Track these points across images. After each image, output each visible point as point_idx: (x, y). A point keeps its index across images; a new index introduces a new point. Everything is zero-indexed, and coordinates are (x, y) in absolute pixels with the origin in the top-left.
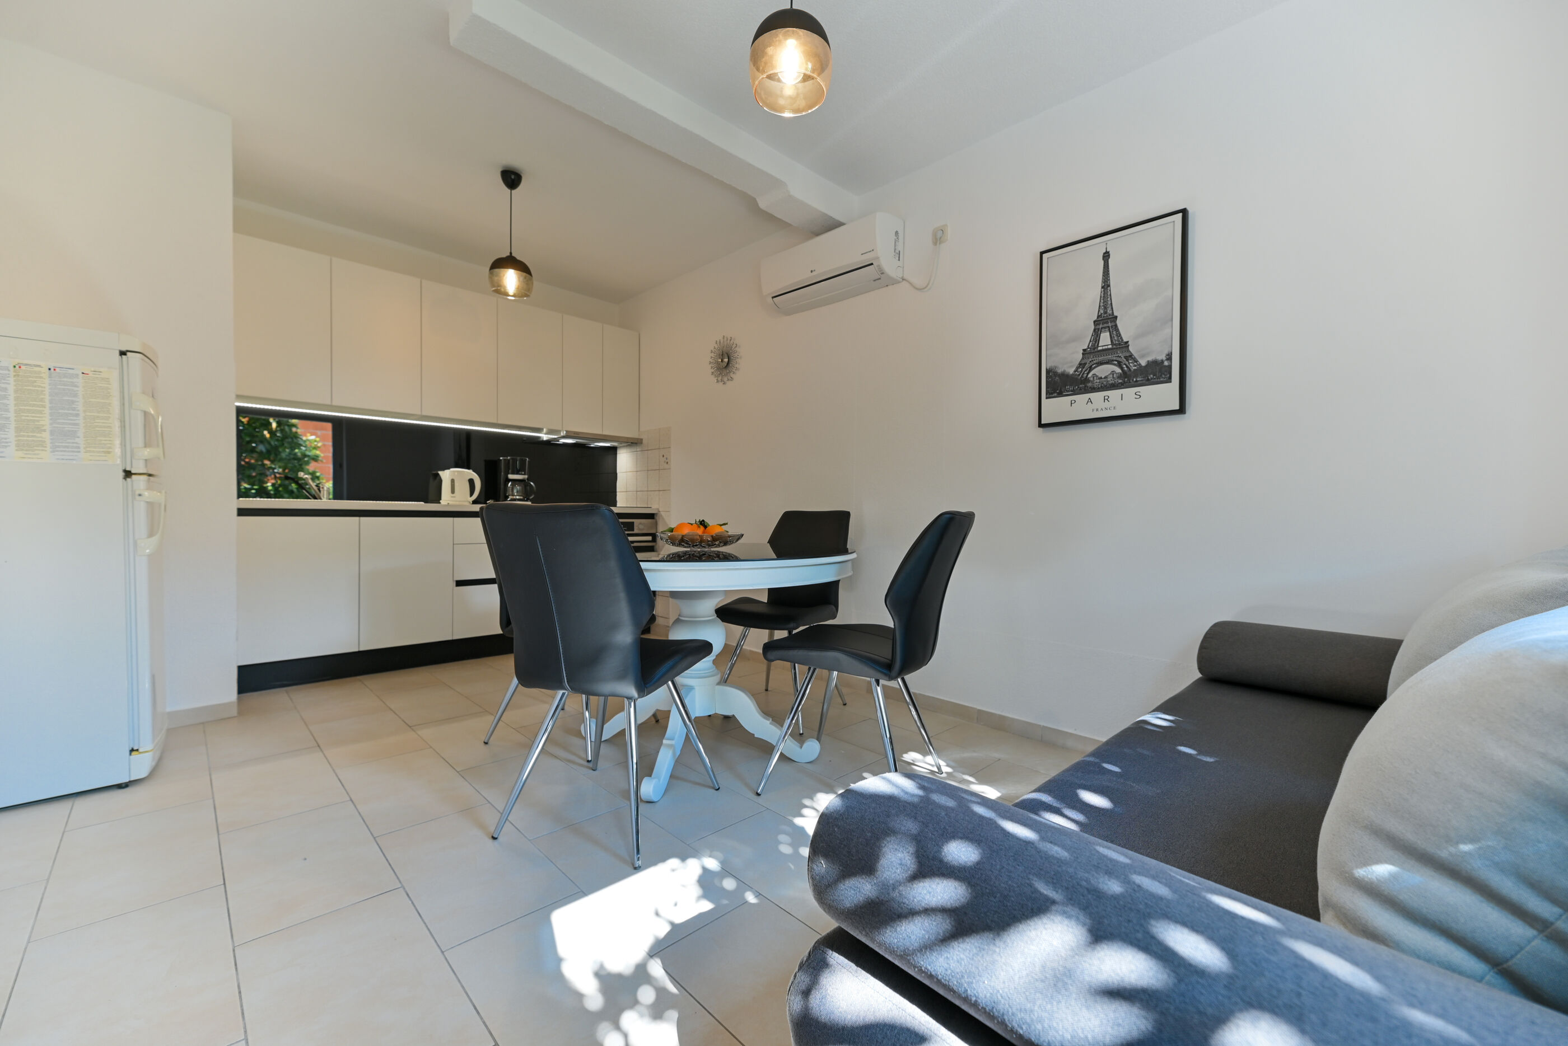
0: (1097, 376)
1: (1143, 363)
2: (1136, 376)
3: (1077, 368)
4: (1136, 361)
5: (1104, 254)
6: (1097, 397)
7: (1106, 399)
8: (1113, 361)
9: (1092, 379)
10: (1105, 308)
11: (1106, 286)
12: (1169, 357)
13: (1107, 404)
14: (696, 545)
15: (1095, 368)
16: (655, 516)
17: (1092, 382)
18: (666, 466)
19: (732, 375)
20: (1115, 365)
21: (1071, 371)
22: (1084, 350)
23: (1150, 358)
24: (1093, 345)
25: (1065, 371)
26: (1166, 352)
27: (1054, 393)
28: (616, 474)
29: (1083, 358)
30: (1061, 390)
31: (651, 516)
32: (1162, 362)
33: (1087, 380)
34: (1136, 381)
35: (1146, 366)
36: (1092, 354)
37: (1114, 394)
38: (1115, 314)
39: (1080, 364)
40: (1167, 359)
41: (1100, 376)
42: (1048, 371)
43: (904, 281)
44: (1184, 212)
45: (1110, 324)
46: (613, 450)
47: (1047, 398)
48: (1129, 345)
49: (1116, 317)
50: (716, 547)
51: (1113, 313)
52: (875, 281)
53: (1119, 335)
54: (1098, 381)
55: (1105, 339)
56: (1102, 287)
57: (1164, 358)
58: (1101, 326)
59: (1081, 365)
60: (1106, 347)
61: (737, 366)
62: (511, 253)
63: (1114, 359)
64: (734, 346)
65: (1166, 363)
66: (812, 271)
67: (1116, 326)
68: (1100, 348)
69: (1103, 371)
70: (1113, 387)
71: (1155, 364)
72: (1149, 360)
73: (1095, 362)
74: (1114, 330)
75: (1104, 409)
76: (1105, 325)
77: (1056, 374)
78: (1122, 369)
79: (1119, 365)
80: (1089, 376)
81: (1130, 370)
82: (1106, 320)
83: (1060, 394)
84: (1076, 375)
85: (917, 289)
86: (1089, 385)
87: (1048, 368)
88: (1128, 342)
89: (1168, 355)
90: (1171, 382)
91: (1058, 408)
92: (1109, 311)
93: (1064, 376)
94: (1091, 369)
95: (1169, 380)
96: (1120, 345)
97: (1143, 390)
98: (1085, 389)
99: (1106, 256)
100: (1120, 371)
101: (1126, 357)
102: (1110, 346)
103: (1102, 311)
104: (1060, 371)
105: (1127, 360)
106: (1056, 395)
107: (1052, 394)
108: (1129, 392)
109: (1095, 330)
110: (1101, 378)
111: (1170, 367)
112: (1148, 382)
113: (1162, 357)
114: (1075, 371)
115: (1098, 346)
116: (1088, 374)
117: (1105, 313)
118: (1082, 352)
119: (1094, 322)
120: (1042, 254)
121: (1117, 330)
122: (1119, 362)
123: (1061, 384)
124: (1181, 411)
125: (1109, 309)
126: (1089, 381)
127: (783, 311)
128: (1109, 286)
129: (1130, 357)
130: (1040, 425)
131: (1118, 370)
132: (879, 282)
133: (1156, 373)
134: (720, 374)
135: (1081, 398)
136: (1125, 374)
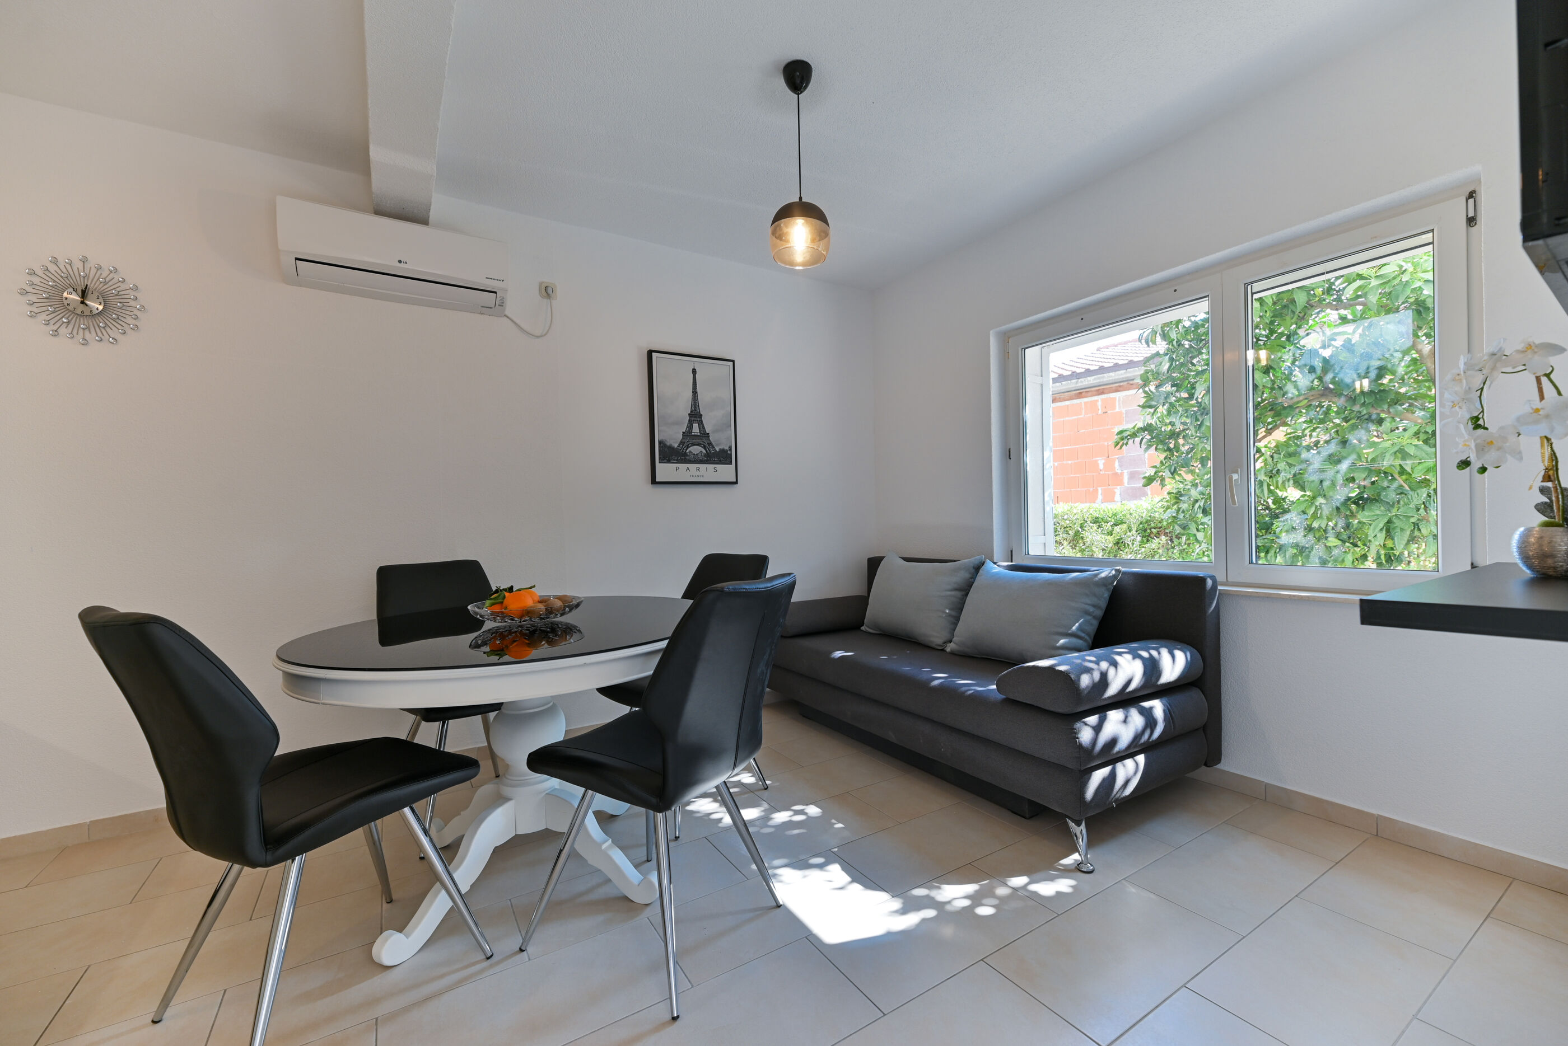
0: (691, 453)
1: (717, 449)
2: (714, 457)
3: (680, 444)
4: (714, 448)
5: (693, 369)
6: (693, 467)
7: (698, 469)
8: (701, 444)
9: (689, 454)
10: (695, 407)
11: (695, 392)
12: (730, 448)
13: (698, 473)
15: (690, 446)
17: (689, 456)
20: (702, 447)
21: (676, 445)
22: (683, 433)
23: (721, 447)
24: (689, 431)
25: (671, 445)
26: (729, 445)
27: (665, 459)
29: (683, 438)
30: (669, 459)
32: (727, 451)
33: (685, 454)
34: (714, 460)
35: (719, 452)
36: (688, 434)
37: (703, 467)
38: (701, 413)
39: (681, 442)
40: (729, 450)
41: (694, 453)
42: (660, 443)
43: (509, 318)
45: (698, 419)
47: (659, 463)
48: (709, 436)
49: (702, 415)
52: (481, 306)
53: (703, 427)
54: (692, 456)
55: (696, 428)
56: (693, 392)
58: (693, 419)
59: (682, 443)
60: (697, 434)
65: (729, 452)
67: (702, 421)
68: (693, 434)
69: (696, 450)
70: (701, 462)
71: (723, 451)
73: (690, 442)
74: (701, 424)
75: (697, 476)
76: (695, 419)
77: (665, 445)
78: (706, 450)
79: (705, 448)
80: (687, 451)
81: (711, 452)
82: (695, 416)
83: (669, 461)
84: (678, 449)
85: (527, 335)
87: (659, 440)
88: (709, 434)
90: (731, 465)
91: (666, 471)
92: (697, 410)
93: (671, 448)
94: (688, 447)
95: (730, 463)
96: (704, 435)
97: (719, 467)
98: (685, 461)
99: (694, 371)
101: (707, 443)
102: (699, 434)
103: (693, 408)
104: (668, 444)
105: (709, 446)
106: (665, 461)
107: (663, 460)
108: (711, 467)
109: (689, 420)
110: (694, 454)
111: (731, 454)
112: (720, 462)
113: (727, 448)
114: (678, 446)
115: (692, 432)
116: (686, 450)
117: (695, 410)
118: (681, 433)
119: (689, 414)
120: (650, 353)
121: (703, 424)
122: (704, 446)
123: (670, 454)
124: (736, 483)
125: (697, 408)
126: (687, 455)
127: (296, 279)
128: (697, 393)
129: (710, 444)
130: (654, 481)
131: (704, 451)
132: (485, 309)
133: (724, 457)
134: (69, 322)
135: (683, 466)
136: (708, 455)
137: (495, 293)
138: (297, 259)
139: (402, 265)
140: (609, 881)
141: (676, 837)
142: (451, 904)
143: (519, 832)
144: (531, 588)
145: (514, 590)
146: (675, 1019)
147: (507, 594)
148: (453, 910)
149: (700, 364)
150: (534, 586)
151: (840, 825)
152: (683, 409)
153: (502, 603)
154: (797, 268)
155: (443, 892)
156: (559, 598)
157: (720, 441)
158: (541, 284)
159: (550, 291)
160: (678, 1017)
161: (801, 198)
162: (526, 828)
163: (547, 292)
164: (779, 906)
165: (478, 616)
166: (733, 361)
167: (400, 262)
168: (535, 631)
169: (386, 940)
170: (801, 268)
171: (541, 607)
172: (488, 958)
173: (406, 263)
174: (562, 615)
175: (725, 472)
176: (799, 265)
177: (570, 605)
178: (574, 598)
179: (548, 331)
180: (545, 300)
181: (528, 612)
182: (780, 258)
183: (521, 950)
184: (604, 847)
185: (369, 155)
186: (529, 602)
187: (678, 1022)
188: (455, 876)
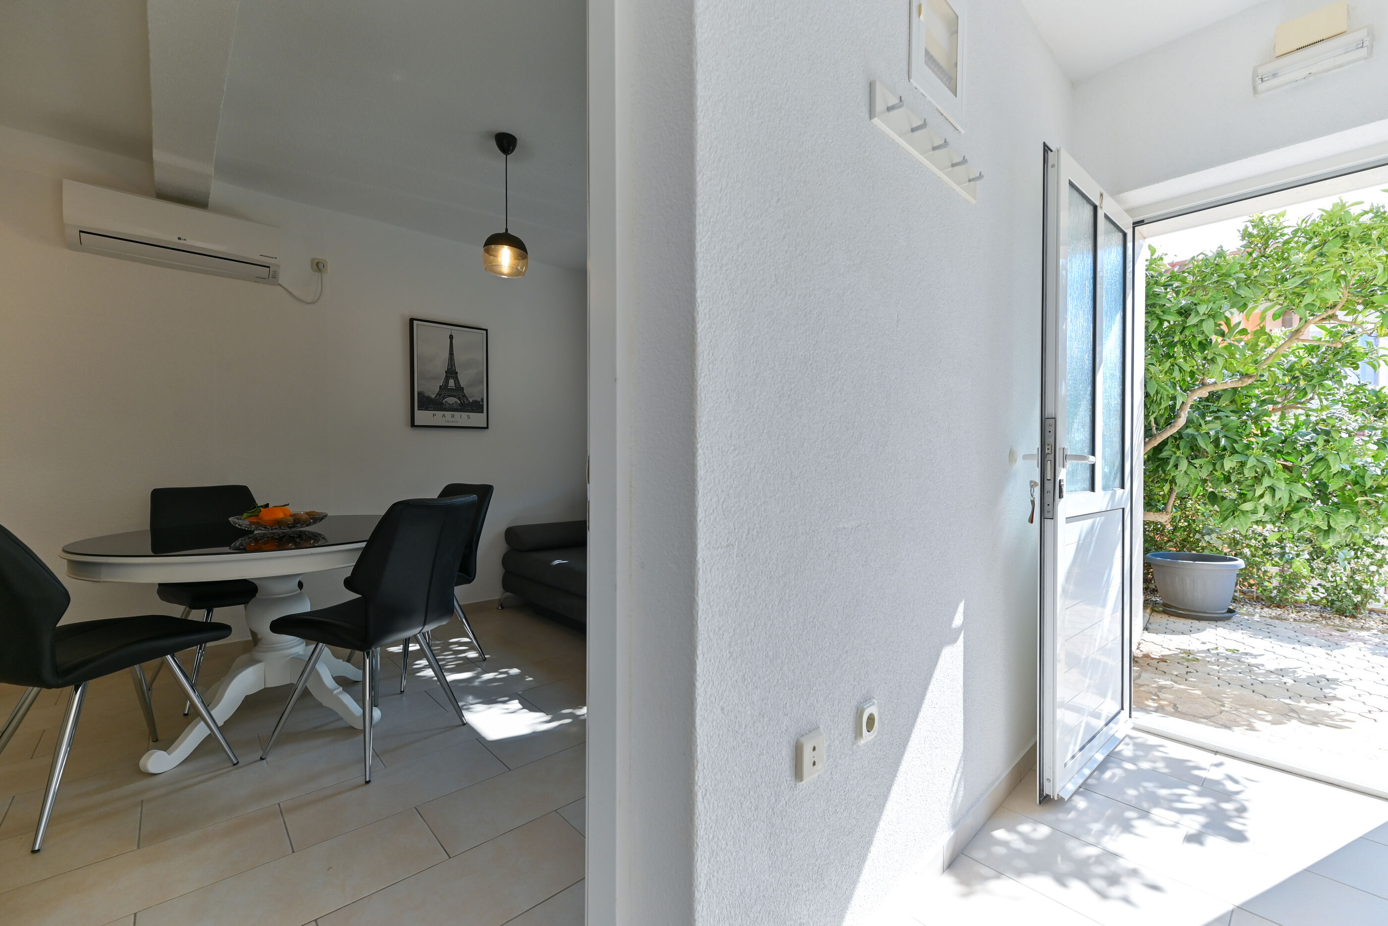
0: (447, 403)
1: (471, 401)
2: (467, 407)
3: (437, 395)
4: (468, 399)
5: (450, 335)
6: (448, 414)
7: (453, 416)
10: (451, 366)
11: (451, 354)
12: (482, 400)
13: (453, 419)
15: (446, 397)
20: (457, 398)
21: (433, 396)
24: (445, 385)
25: (429, 395)
26: (481, 397)
27: (423, 407)
29: (439, 391)
30: (427, 406)
32: (479, 402)
33: (442, 403)
34: (468, 409)
35: (472, 402)
36: (444, 387)
37: (457, 414)
38: (457, 371)
41: (449, 403)
42: (419, 394)
43: (281, 287)
45: (454, 376)
47: (418, 409)
48: (464, 389)
49: (457, 373)
51: (455, 370)
52: (255, 276)
54: (448, 405)
55: (451, 383)
56: (449, 354)
58: (449, 375)
59: (439, 394)
60: (452, 388)
63: (456, 395)
65: (481, 403)
67: (457, 377)
68: (449, 387)
69: (451, 400)
70: (456, 410)
71: (475, 402)
72: (473, 400)
73: (446, 394)
74: (456, 379)
75: (451, 422)
76: (451, 375)
77: (424, 396)
78: (460, 401)
79: (459, 399)
81: (464, 403)
82: (451, 372)
83: (427, 409)
84: (436, 399)
85: (299, 300)
86: (444, 407)
87: (418, 392)
90: (483, 413)
91: (422, 417)
93: (429, 398)
94: (444, 398)
96: (459, 389)
97: (472, 414)
98: (441, 409)
99: (451, 337)
101: (462, 395)
102: (454, 388)
103: (449, 367)
104: (426, 395)
106: (423, 409)
107: (421, 408)
108: (464, 415)
109: (446, 376)
111: (483, 405)
112: (473, 411)
113: (479, 399)
114: (435, 397)
116: (443, 400)
117: (452, 368)
118: (439, 387)
119: (446, 371)
120: (412, 320)
121: (458, 380)
122: (459, 397)
123: (427, 403)
124: (487, 428)
125: (453, 367)
126: (444, 405)
127: (79, 246)
128: (453, 354)
129: (464, 396)
130: (413, 425)
131: (459, 402)
132: (259, 279)
133: (477, 407)
135: (439, 414)
136: (462, 405)
137: (269, 267)
138: (81, 231)
139: (181, 241)
140: (342, 719)
141: (401, 692)
142: (209, 732)
143: (268, 686)
144: (285, 505)
145: (270, 506)
146: (367, 782)
147: (262, 509)
148: (211, 738)
149: (455, 331)
150: (288, 505)
151: (531, 679)
152: (440, 366)
153: (258, 516)
154: (504, 277)
155: (202, 723)
156: (307, 513)
157: (473, 394)
158: (313, 260)
159: (321, 266)
160: (369, 781)
161: (507, 230)
162: (274, 682)
163: (318, 266)
164: (464, 724)
165: (237, 525)
166: (486, 330)
167: (179, 239)
168: (285, 536)
169: (152, 755)
170: (506, 277)
171: (291, 519)
172: (235, 765)
173: (185, 240)
174: (307, 525)
175: (477, 419)
176: (505, 275)
177: (316, 518)
178: (321, 513)
179: (318, 300)
180: (317, 273)
181: (279, 523)
182: (492, 269)
183: (262, 759)
184: (335, 692)
185: (152, 157)
186: (280, 515)
187: (371, 784)
188: (212, 712)
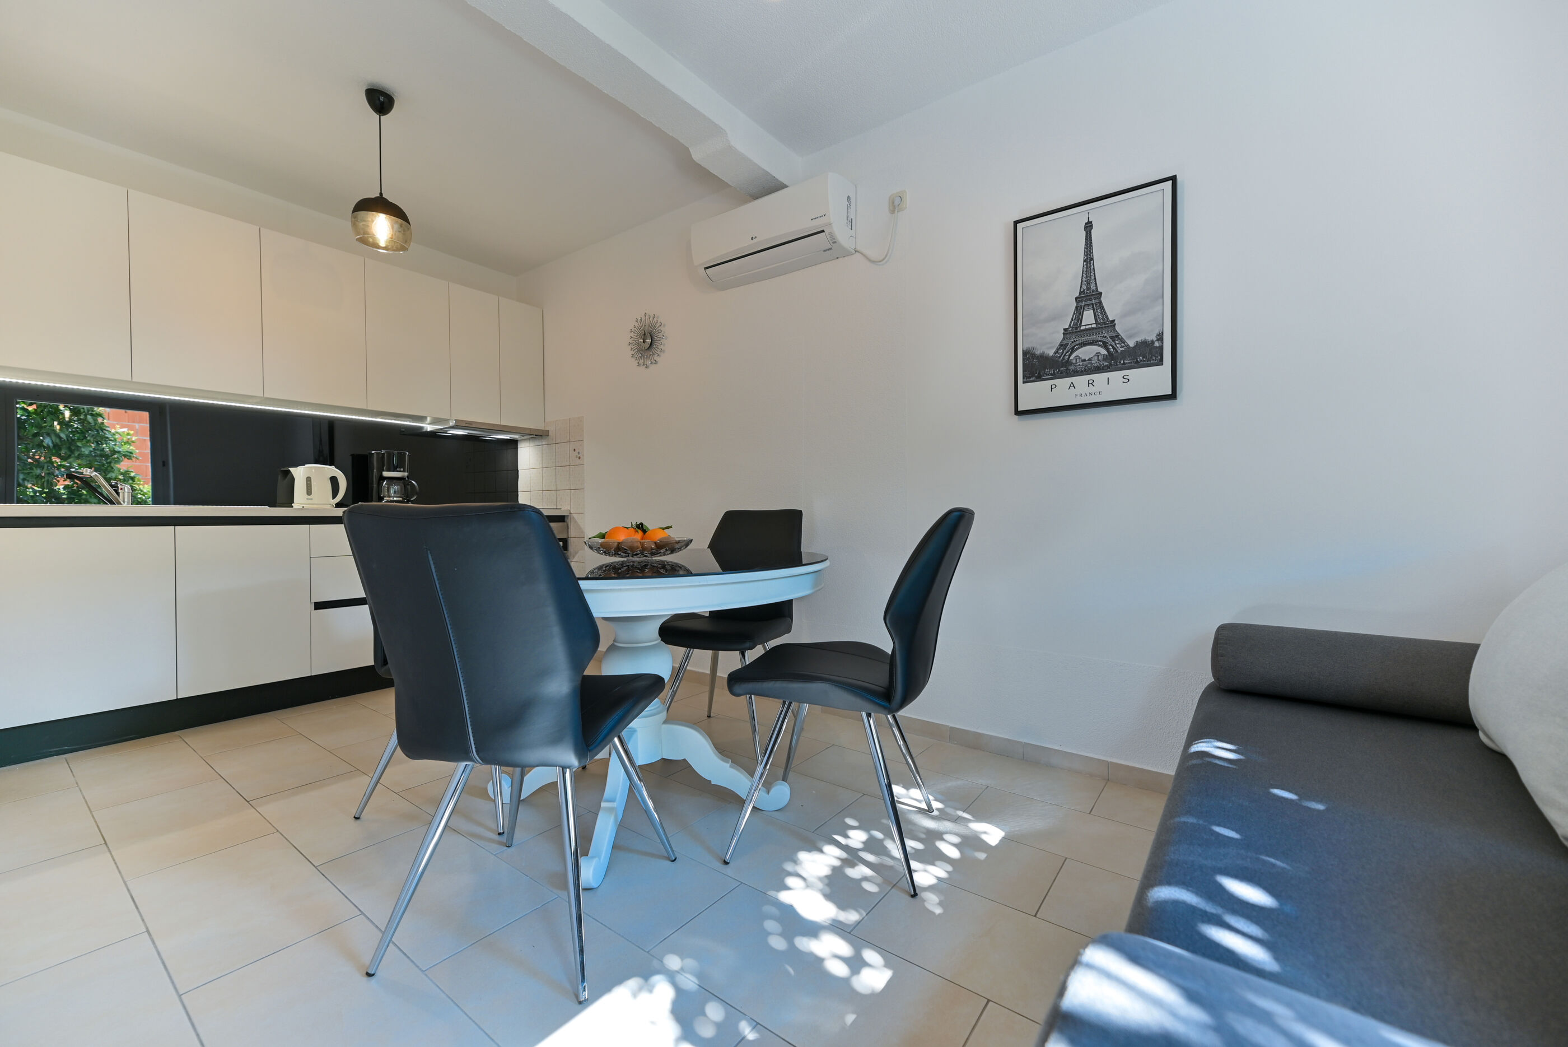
0: (1080, 358)
1: (1131, 343)
2: (1124, 358)
3: (1058, 349)
4: (1124, 342)
5: (1086, 224)
6: (1081, 381)
7: (1091, 383)
8: (1098, 341)
9: (1074, 361)
10: (1088, 283)
11: (1089, 259)
12: (1160, 337)
13: (1091, 389)
14: (636, 555)
15: (1077, 349)
16: (566, 519)
17: (1075, 365)
18: (578, 462)
19: (656, 358)
20: (1100, 346)
21: (1051, 353)
22: (1065, 330)
23: (1139, 339)
24: (1075, 324)
25: (1044, 352)
26: (1157, 332)
27: (1032, 377)
28: (518, 471)
29: (1064, 339)
30: (1039, 373)
31: (561, 519)
32: (1153, 342)
33: (1068, 362)
34: (1124, 364)
35: (1135, 347)
36: (1074, 333)
37: (1100, 378)
38: (1100, 290)
39: (1061, 345)
40: (1158, 340)
41: (1083, 358)
42: (1025, 353)
43: (857, 253)
44: (1173, 179)
45: (1094, 302)
46: (514, 443)
47: (1024, 383)
48: (1115, 324)
49: (1101, 293)
50: (660, 556)
51: (1097, 289)
52: (824, 251)
53: (1104, 313)
54: (1081, 363)
55: (1089, 318)
56: (1085, 261)
57: (1155, 339)
58: (1084, 303)
59: (1063, 346)
60: (1090, 326)
61: (662, 347)
62: (381, 194)
63: (1099, 339)
64: (658, 324)
65: (1157, 344)
66: (752, 239)
67: (1101, 303)
68: (1082, 328)
69: (1087, 352)
70: (1098, 370)
71: (1144, 345)
72: (1138, 340)
73: (1077, 342)
74: (1099, 308)
75: (1088, 394)
76: (1089, 302)
77: (1033, 355)
78: (1108, 350)
79: (1105, 345)
80: (1072, 357)
81: (1117, 351)
82: (1089, 297)
83: (1039, 378)
84: (1056, 357)
85: (873, 262)
86: (1072, 367)
87: (1025, 349)
88: (1114, 321)
89: (1159, 335)
90: (1163, 365)
91: (1035, 394)
92: (1093, 287)
93: (1043, 358)
94: (1073, 350)
95: (1160, 362)
96: (1106, 324)
97: (1132, 372)
98: (1067, 373)
99: (1089, 226)
100: (1106, 353)
101: (1112, 338)
102: (1094, 326)
103: (1084, 287)
104: (1038, 353)
105: (1114, 341)
106: (1034, 378)
107: (1030, 377)
108: (1116, 376)
109: (1077, 308)
110: (1085, 360)
111: (1161, 348)
112: (1137, 365)
113: (1152, 337)
114: (1055, 353)
115: (1081, 325)
116: (1070, 356)
117: (1088, 289)
118: (1062, 331)
119: (1076, 298)
120: (1016, 224)
121: (1102, 307)
122: (1104, 343)
123: (1040, 367)
124: (1173, 396)
125: (1092, 284)
126: (1071, 364)
127: (714, 286)
128: (1092, 259)
129: (1117, 337)
130: (1017, 411)
131: (1104, 352)
133: (1148, 353)
134: (642, 356)
135: (1063, 383)
136: (1111, 356)
137: (823, 231)
138: (705, 268)
139: (754, 241)
158: (886, 199)
159: (898, 201)
163: (895, 204)
173: (756, 237)
175: (1148, 379)
180: (895, 214)
